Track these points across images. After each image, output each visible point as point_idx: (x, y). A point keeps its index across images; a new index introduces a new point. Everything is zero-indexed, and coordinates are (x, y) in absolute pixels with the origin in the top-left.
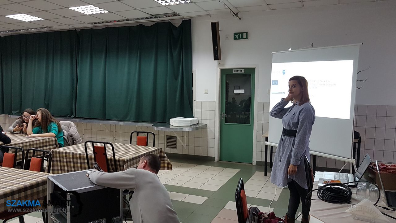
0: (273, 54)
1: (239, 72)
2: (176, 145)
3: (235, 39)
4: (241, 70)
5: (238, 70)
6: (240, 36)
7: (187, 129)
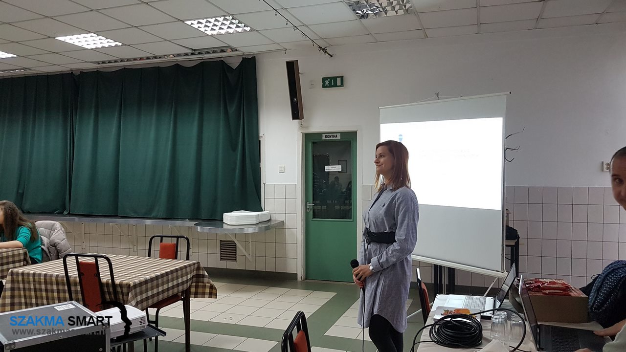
0: (381, 110)
1: (333, 138)
2: (235, 255)
3: (324, 86)
4: (336, 134)
5: (330, 134)
6: (331, 82)
7: (250, 230)
